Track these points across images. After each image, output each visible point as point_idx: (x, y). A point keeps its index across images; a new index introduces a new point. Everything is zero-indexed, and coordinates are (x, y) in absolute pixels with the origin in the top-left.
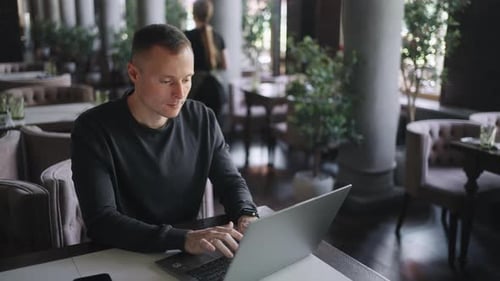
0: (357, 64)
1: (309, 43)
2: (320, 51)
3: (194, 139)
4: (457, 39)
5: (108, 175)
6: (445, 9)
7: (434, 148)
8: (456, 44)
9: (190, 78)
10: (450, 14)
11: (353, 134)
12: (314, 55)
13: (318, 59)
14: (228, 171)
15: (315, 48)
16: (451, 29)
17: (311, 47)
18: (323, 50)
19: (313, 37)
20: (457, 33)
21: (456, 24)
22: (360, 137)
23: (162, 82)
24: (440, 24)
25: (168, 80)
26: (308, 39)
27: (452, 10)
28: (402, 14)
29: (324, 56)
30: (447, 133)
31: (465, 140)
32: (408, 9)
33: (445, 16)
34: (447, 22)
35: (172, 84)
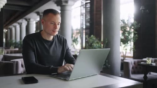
0: (107, 43)
1: (92, 37)
2: (96, 39)
3: (60, 46)
4: (137, 37)
5: (34, 53)
6: (133, 29)
7: (133, 68)
8: (137, 39)
9: (60, 24)
10: (134, 30)
11: (107, 65)
12: (94, 40)
13: (96, 42)
14: (70, 56)
15: (95, 38)
16: (135, 34)
17: (93, 38)
18: (97, 39)
19: (94, 35)
20: (137, 35)
21: (136, 32)
22: (109, 66)
23: (51, 23)
24: (131, 33)
25: (53, 23)
26: (92, 36)
27: (135, 29)
28: (120, 29)
29: (97, 41)
30: (136, 63)
31: (142, 63)
32: (122, 28)
33: (132, 30)
34: (133, 32)
35: (54, 25)
